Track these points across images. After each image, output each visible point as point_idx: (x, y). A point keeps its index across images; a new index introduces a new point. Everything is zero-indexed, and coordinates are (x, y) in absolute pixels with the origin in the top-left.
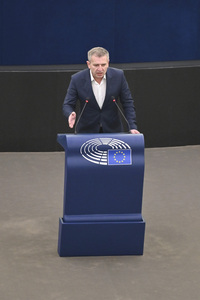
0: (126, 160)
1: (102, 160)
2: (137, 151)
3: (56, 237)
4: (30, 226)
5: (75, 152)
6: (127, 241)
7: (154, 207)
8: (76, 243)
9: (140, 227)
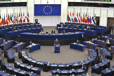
0: (59, 47)
1: (57, 46)
2: (59, 46)
3: (54, 52)
4: (52, 51)
5: (55, 46)
6: (59, 52)
7: (61, 50)
8: (55, 52)
9: (60, 51)
